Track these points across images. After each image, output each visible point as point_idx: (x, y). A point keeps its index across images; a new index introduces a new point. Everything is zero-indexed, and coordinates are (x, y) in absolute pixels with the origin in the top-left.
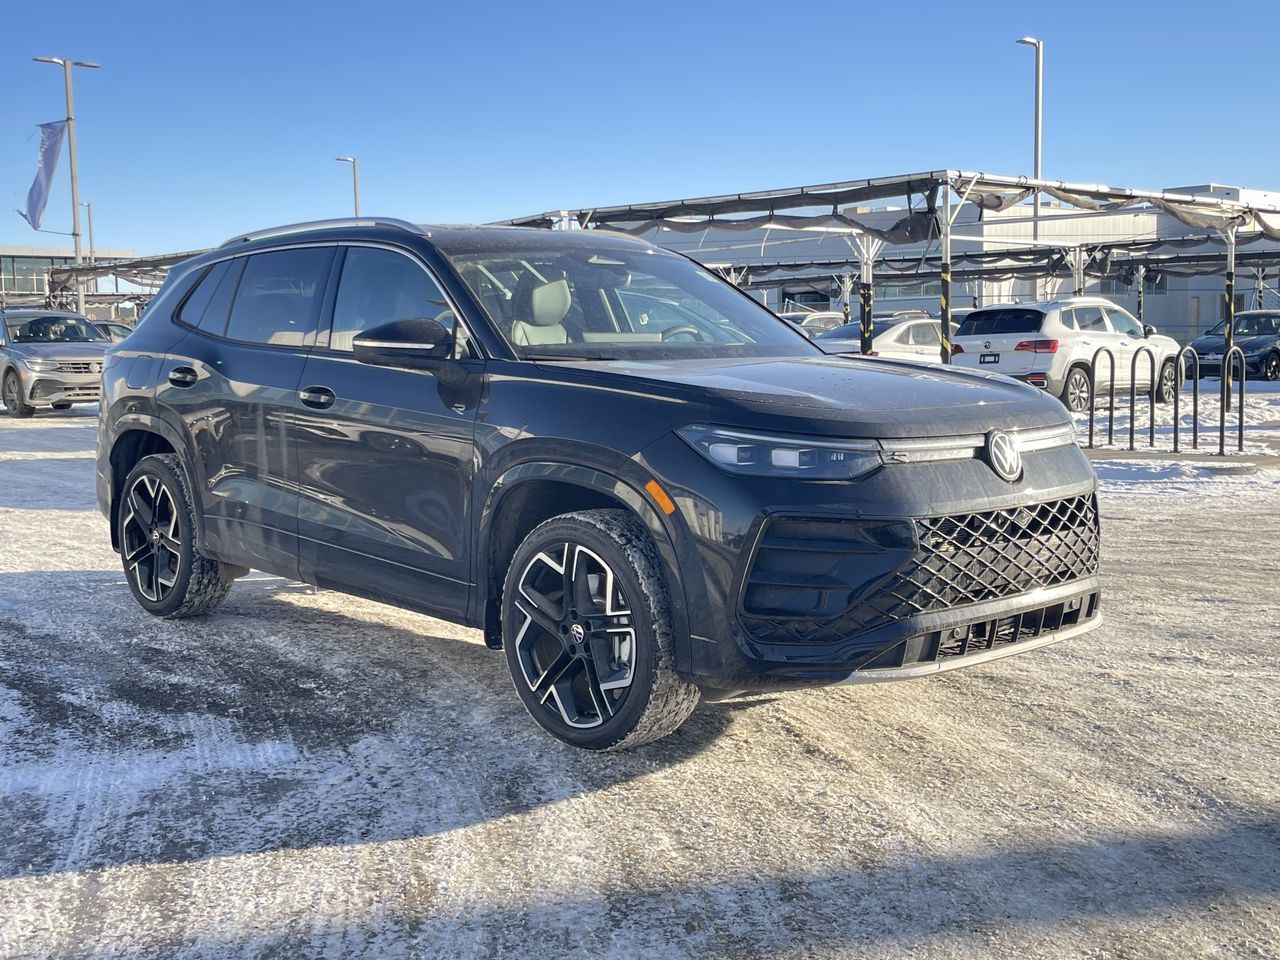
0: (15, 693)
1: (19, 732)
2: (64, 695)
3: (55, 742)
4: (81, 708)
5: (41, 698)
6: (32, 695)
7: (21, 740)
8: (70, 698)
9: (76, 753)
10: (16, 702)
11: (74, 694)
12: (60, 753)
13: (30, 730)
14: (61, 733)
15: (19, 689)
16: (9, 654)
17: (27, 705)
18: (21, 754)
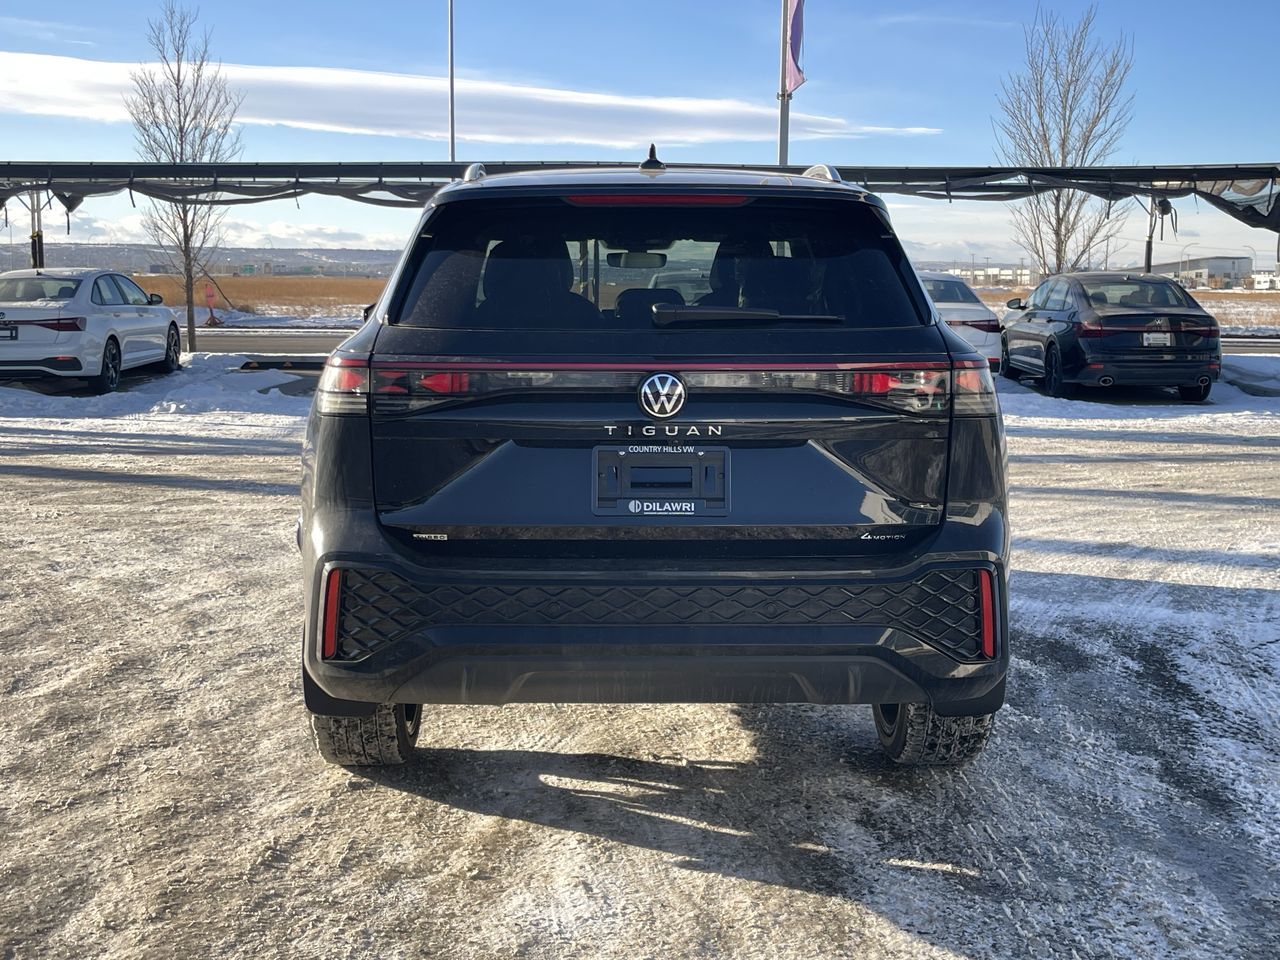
0: (1183, 679)
1: (1182, 645)
2: (1136, 668)
3: (1155, 634)
4: (1125, 654)
5: (1159, 669)
6: (1167, 674)
7: (1181, 639)
8: (1131, 664)
9: (1141, 625)
10: (1183, 669)
11: (1127, 668)
12: (1153, 627)
13: (1172, 646)
14: (1150, 639)
15: (1179, 683)
16: (1186, 731)
17: (1172, 665)
18: (1182, 631)
